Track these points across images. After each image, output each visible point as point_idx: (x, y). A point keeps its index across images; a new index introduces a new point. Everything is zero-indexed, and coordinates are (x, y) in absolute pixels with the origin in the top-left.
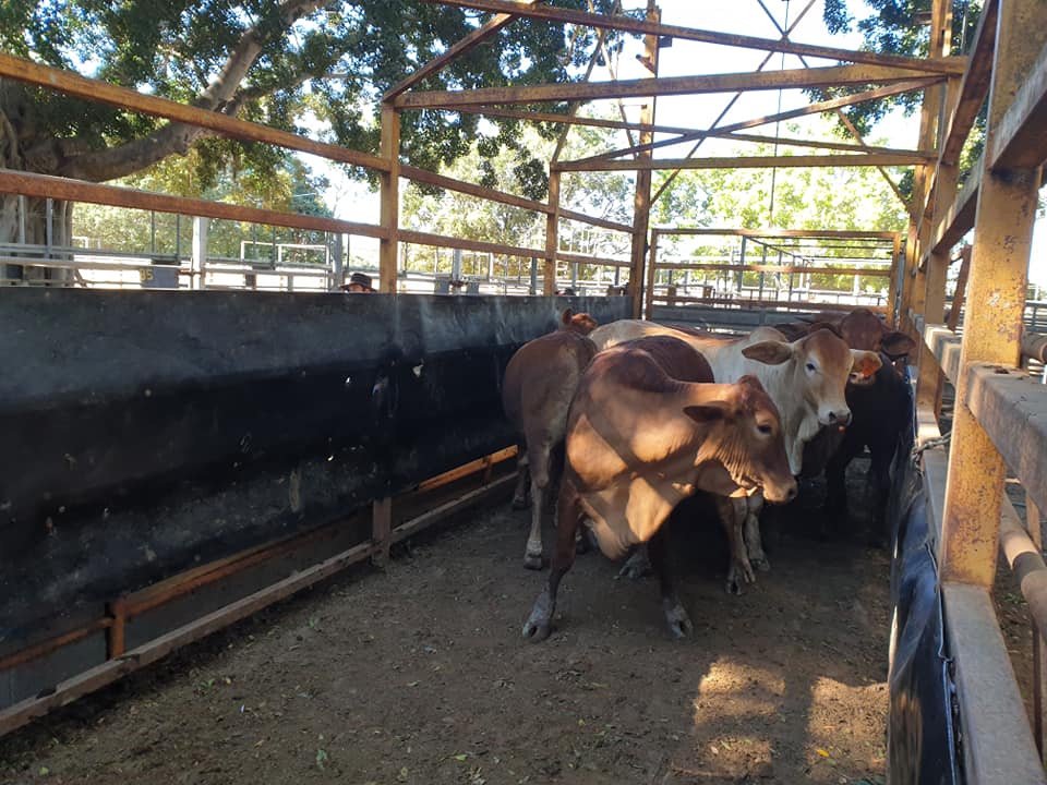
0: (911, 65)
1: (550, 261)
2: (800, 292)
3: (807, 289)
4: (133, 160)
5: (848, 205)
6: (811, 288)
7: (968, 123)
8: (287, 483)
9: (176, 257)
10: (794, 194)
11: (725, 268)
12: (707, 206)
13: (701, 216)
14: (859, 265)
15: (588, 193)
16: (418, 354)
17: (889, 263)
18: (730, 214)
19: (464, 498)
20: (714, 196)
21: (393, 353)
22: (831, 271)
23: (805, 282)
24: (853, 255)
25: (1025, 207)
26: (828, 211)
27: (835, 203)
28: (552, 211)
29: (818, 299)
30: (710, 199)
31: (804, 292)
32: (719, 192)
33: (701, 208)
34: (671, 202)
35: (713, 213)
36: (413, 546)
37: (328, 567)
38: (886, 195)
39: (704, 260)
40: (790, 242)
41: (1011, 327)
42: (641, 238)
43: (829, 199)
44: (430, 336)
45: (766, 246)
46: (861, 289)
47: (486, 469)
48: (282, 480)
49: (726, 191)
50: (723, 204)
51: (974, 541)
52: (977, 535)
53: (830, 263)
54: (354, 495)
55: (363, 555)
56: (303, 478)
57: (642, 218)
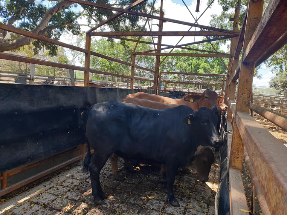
0: (227, 32)
1: (132, 79)
4: (14, 46)
7: (241, 48)
9: (26, 74)
11: (179, 83)
21: (87, 103)
25: (251, 72)
28: (133, 66)
41: (247, 103)
42: (157, 74)
44: (99, 99)
51: (237, 158)
52: (238, 156)
57: (157, 68)
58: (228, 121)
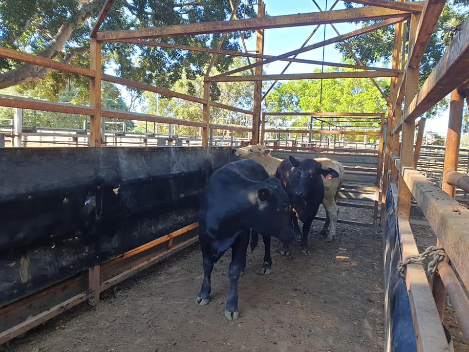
2: (339, 143)
3: (343, 141)
4: (10, 80)
5: (361, 103)
6: (345, 141)
8: (18, 266)
10: (336, 98)
11: (305, 132)
12: (297, 104)
13: (295, 109)
14: (366, 130)
15: (244, 98)
16: (117, 181)
17: (379, 129)
18: (308, 108)
19: (152, 259)
20: (301, 99)
21: (99, 181)
22: (353, 133)
23: (341, 138)
24: (363, 125)
26: (351, 106)
27: (354, 102)
28: (206, 103)
29: (348, 146)
30: (299, 101)
31: (342, 143)
32: (303, 98)
33: (295, 105)
34: (282, 102)
35: (300, 107)
36: (118, 290)
37: (53, 312)
38: (378, 98)
39: (297, 128)
40: (335, 119)
42: (258, 117)
43: (352, 100)
44: (126, 170)
45: (323, 121)
46: (367, 141)
47: (169, 241)
48: (13, 264)
49: (306, 97)
50: (305, 103)
53: (353, 129)
54: (72, 267)
55: (80, 301)
56: (31, 261)
57: (258, 108)
58: (401, 214)
